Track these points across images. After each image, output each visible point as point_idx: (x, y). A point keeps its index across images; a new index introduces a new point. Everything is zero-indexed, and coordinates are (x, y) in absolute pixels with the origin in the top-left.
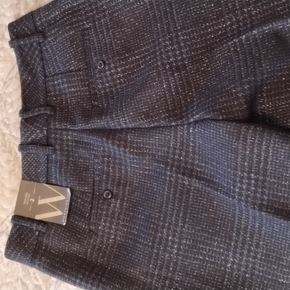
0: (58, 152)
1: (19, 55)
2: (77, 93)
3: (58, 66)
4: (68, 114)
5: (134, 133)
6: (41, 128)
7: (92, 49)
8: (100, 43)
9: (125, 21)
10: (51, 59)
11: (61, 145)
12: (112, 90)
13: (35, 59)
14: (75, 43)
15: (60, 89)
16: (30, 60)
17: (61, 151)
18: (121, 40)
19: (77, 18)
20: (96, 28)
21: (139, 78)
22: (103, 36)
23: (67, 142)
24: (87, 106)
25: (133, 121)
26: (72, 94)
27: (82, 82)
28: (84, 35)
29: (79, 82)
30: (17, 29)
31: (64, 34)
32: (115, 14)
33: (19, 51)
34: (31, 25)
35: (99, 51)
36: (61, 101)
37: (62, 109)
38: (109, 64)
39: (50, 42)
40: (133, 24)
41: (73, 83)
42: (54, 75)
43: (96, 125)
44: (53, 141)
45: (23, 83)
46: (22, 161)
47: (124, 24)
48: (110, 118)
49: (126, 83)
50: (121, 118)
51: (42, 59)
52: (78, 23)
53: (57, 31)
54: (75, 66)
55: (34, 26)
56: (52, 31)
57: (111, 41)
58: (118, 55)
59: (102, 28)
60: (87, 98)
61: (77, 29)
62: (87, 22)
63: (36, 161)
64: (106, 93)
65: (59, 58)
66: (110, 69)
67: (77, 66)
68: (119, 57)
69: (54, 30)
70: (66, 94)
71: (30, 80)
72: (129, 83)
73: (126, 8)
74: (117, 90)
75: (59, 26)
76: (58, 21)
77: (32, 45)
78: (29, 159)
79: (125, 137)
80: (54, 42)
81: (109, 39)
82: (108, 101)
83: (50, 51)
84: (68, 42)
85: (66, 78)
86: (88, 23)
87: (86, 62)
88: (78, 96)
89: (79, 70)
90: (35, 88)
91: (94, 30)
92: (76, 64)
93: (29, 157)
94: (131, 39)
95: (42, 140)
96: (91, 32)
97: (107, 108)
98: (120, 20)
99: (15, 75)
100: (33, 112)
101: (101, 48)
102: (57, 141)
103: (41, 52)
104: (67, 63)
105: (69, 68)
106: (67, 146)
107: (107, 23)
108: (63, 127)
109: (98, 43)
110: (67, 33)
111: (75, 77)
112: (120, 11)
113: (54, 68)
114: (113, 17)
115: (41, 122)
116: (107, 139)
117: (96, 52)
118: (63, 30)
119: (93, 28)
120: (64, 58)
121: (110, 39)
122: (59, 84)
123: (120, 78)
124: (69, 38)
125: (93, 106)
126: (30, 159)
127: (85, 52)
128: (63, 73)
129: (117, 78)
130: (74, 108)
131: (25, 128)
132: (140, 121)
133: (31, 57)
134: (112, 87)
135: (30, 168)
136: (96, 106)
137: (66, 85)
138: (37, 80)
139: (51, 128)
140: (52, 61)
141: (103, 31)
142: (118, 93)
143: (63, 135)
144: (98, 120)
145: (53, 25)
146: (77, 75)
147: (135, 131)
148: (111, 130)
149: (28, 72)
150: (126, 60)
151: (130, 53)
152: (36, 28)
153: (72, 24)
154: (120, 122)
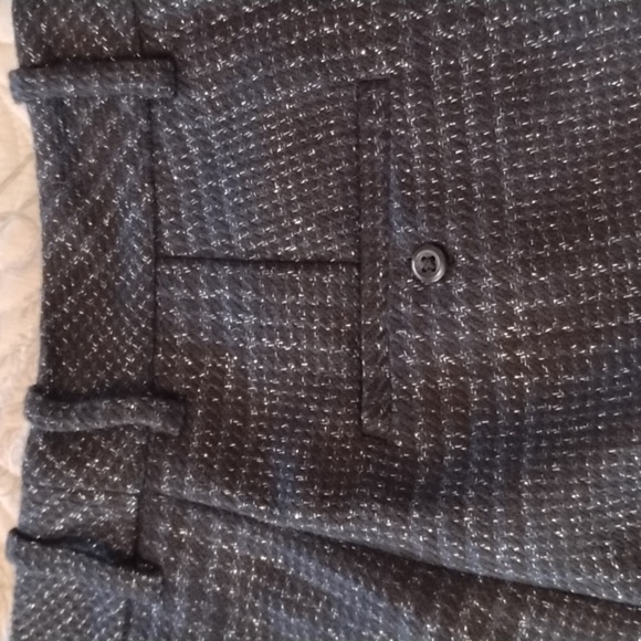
0: (180, 602)
1: (49, 139)
2: (298, 364)
3: (225, 225)
4: (240, 444)
5: (554, 616)
6: (115, 485)
7: (393, 179)
8: (437, 163)
9: (581, 83)
10: (194, 185)
11: (196, 573)
12: (465, 385)
13: (120, 166)
14: (319, 136)
15: (218, 327)
16: (97, 169)
17: (191, 599)
18: (546, 169)
19: (344, 22)
20: (429, 87)
21: (614, 367)
22: (461, 131)
23: (221, 562)
24: (333, 427)
25: (559, 565)
26: (272, 360)
27: (325, 321)
28: (362, 108)
29: (311, 319)
30: (53, 21)
31: (272, 90)
32: (535, 37)
33: (49, 120)
34: (118, 17)
35: (430, 197)
36: (218, 376)
37: (215, 417)
38: (473, 273)
39: (195, 110)
40: (616, 103)
41: (283, 316)
42: (199, 259)
43: (372, 534)
44: (162, 549)
45: (55, 265)
46: (17, 596)
47: (571, 99)
48: (450, 525)
49: (541, 374)
50: (507, 540)
51: (153, 176)
52: (347, 49)
53: (238, 66)
54: (306, 243)
55: (135, 22)
56: (214, 61)
57: (497, 167)
58: (524, 236)
59: (457, 94)
60: (338, 392)
61: (338, 73)
62: (387, 53)
63: (75, 608)
64: (433, 396)
65: (234, 194)
66: (472, 297)
67: (315, 246)
68: (526, 248)
69: (226, 56)
70: (242, 353)
71: (88, 257)
72: (554, 373)
73: (593, 22)
74: (489, 391)
75: (251, 47)
76: (249, 20)
77: (112, 104)
78: (47, 594)
79: (504, 620)
80: (217, 112)
81: (484, 151)
82: (439, 432)
83: (195, 150)
84: (284, 128)
85: (257, 291)
86: (391, 58)
87: (357, 234)
88: (298, 376)
89: (321, 264)
90: (103, 293)
91: (416, 97)
92: (311, 235)
93: (48, 588)
94: (593, 174)
95: (113, 531)
96: (399, 101)
97: (430, 463)
98: (553, 73)
99: (18, 204)
100: (87, 415)
101: (441, 187)
102: (182, 554)
103: (150, 141)
104: (270, 222)
105: (274, 247)
106: (222, 577)
107: (486, 76)
108: (216, 503)
109: (427, 161)
110: (286, 86)
111: (295, 292)
112: (564, 29)
113: (203, 230)
114: (521, 53)
115: (119, 461)
116: (417, 613)
117: (413, 200)
118: (267, 67)
119: (415, 86)
120: (259, 200)
121: (492, 151)
122: (214, 305)
123: (513, 344)
124: (295, 112)
125: (363, 436)
126: (53, 596)
127: (356, 185)
128: (245, 263)
129: (502, 340)
130: (271, 420)
131: (44, 474)
132: (593, 572)
133: (103, 157)
134: (466, 374)
135: (47, 627)
136: (375, 438)
137: (250, 320)
138: (116, 259)
139: (158, 494)
140: (197, 196)
141: (458, 106)
142: (494, 408)
143: (209, 532)
144: (388, 516)
145: (225, 34)
146: (307, 283)
147: (559, 603)
148: (440, 570)
149: (83, 221)
150: (559, 270)
151: (585, 238)
152: (142, 34)
153: (315, 46)
154: (492, 555)
